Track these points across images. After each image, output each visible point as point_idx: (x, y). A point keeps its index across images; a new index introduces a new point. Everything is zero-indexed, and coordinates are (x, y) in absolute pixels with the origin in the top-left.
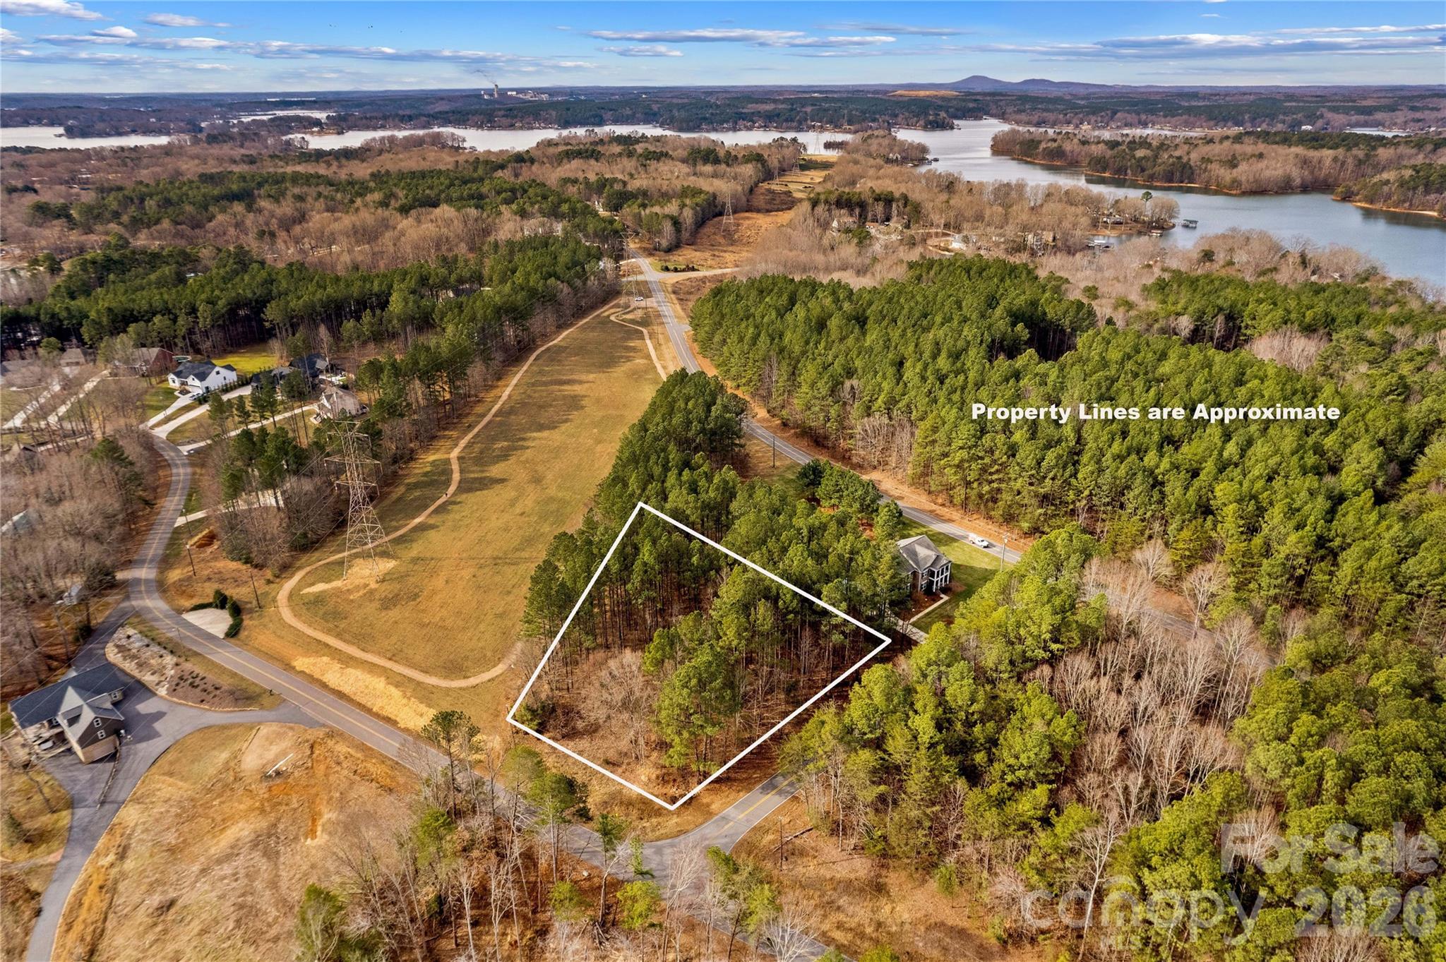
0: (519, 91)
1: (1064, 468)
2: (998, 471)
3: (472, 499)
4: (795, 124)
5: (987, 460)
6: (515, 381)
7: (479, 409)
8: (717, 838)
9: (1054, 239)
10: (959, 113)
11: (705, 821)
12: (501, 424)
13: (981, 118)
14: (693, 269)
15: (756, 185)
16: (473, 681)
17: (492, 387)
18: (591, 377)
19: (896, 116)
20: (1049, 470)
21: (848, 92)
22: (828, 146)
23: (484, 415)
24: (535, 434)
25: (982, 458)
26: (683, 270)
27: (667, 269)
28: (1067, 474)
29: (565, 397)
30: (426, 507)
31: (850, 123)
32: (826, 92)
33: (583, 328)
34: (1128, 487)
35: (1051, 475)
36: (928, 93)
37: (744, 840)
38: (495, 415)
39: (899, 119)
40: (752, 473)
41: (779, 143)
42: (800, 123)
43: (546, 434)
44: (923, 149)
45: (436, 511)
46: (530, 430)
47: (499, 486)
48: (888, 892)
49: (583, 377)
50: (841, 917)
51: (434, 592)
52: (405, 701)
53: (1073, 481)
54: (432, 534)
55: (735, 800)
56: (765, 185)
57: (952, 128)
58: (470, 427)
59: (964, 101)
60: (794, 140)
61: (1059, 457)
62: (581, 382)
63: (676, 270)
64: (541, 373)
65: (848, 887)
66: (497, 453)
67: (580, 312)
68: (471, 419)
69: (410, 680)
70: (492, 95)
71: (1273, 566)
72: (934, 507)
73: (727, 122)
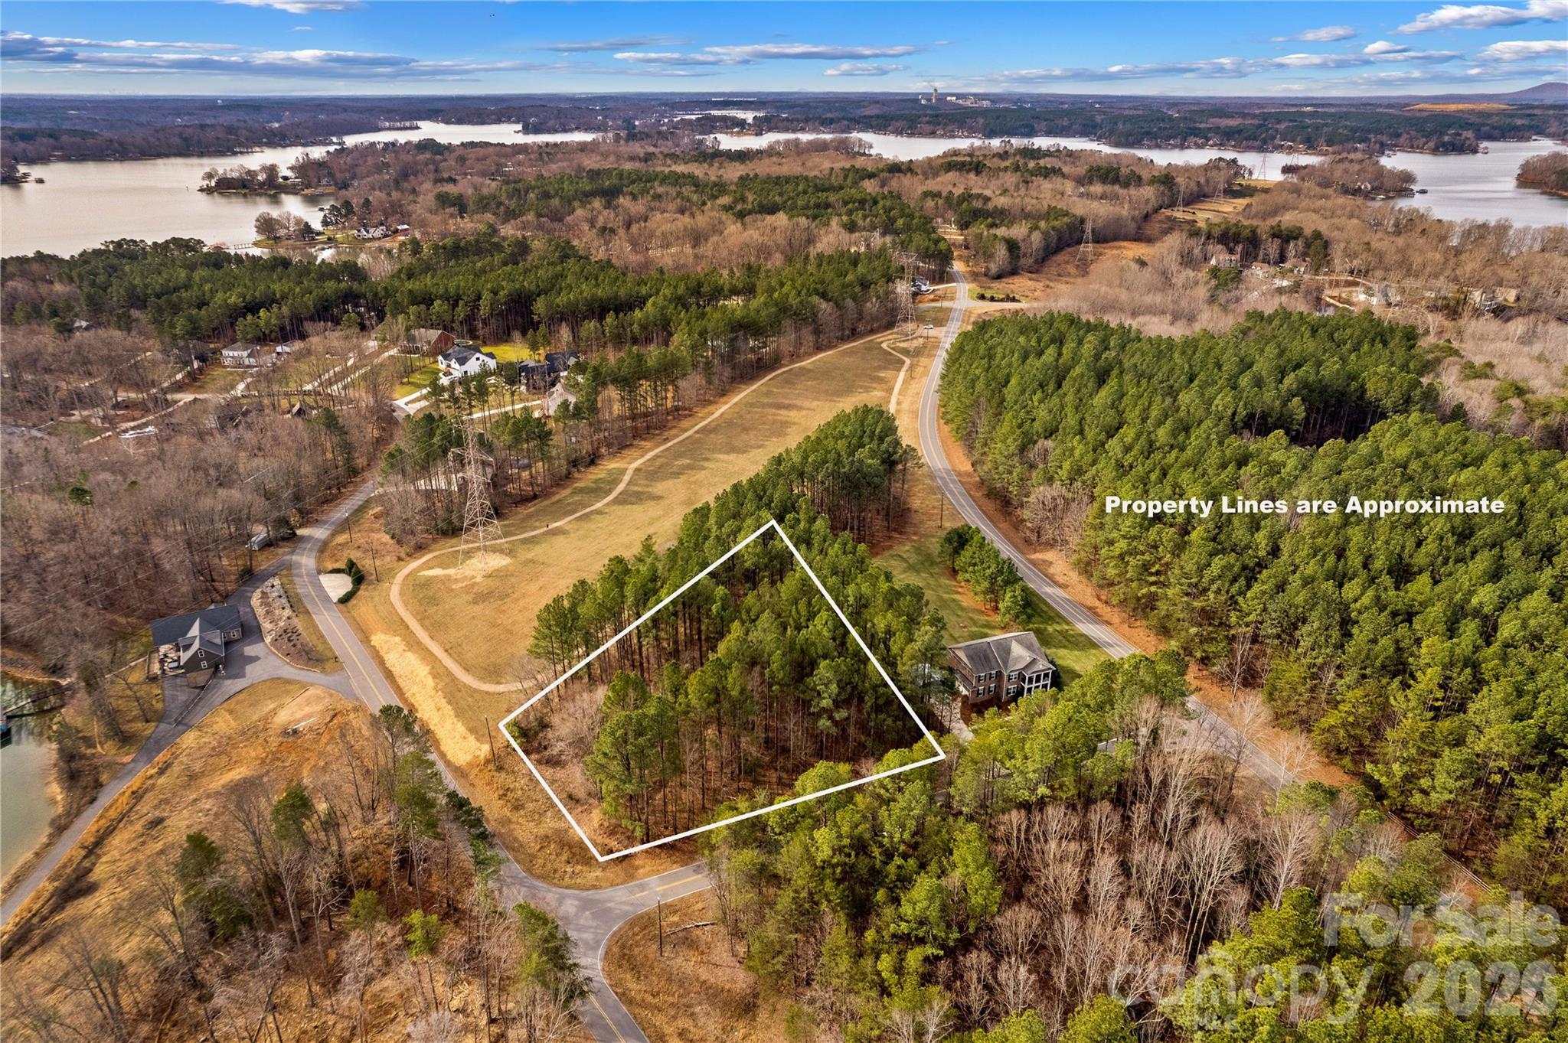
0: (959, 96)
1: (1234, 580)
2: (1158, 573)
3: (619, 510)
4: (1257, 143)
5: (1147, 557)
6: (736, 400)
7: (685, 423)
8: (621, 903)
9: (1518, 299)
10: (1497, 133)
11: (624, 882)
12: (698, 441)
13: (1528, 139)
14: (1014, 300)
15: (1156, 211)
16: (501, 688)
17: (711, 403)
18: (815, 403)
19: (1398, 135)
20: (1212, 581)
21: (1352, 106)
22: (1287, 170)
23: (686, 430)
24: (721, 456)
25: (1143, 554)
26: (1002, 300)
27: (982, 297)
28: (1234, 590)
29: (775, 422)
30: (575, 511)
31: (1330, 143)
32: (1323, 106)
33: (845, 353)
34: (1304, 621)
35: (1214, 587)
36: (1461, 107)
37: (647, 914)
38: (697, 432)
39: (1402, 140)
40: (911, 530)
41: (1214, 165)
42: (1265, 142)
43: (732, 457)
44: (1408, 177)
45: (579, 519)
46: (720, 452)
47: (652, 503)
48: (755, 1016)
49: (807, 404)
50: (688, 1024)
51: (523, 596)
52: (433, 693)
53: (1240, 599)
54: (560, 540)
55: (665, 870)
56: (1168, 212)
57: (1475, 151)
58: (667, 440)
59: (1511, 116)
60: (1234, 161)
61: (1229, 567)
62: (800, 408)
63: (992, 299)
64: (768, 394)
65: (714, 995)
66: (675, 469)
67: (854, 334)
68: (673, 432)
69: (449, 674)
70: (930, 100)
71: (1454, 761)
72: (1097, 603)
73: (1174, 137)
